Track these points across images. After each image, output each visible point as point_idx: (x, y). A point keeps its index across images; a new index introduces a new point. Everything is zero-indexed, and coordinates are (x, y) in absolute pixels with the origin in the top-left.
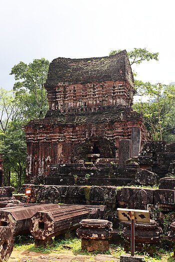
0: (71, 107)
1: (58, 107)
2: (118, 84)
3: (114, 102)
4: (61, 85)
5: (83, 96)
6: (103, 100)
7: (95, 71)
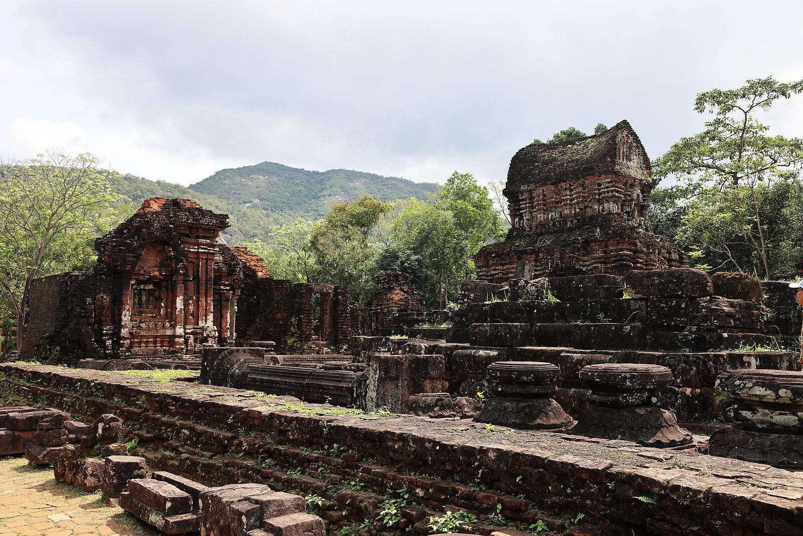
0: (541, 221)
1: (523, 223)
2: (605, 180)
3: (601, 208)
4: (525, 189)
5: (557, 203)
6: (585, 207)
7: (573, 161)
